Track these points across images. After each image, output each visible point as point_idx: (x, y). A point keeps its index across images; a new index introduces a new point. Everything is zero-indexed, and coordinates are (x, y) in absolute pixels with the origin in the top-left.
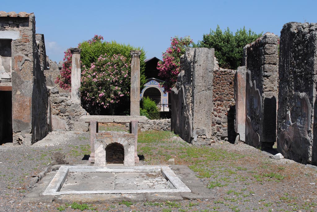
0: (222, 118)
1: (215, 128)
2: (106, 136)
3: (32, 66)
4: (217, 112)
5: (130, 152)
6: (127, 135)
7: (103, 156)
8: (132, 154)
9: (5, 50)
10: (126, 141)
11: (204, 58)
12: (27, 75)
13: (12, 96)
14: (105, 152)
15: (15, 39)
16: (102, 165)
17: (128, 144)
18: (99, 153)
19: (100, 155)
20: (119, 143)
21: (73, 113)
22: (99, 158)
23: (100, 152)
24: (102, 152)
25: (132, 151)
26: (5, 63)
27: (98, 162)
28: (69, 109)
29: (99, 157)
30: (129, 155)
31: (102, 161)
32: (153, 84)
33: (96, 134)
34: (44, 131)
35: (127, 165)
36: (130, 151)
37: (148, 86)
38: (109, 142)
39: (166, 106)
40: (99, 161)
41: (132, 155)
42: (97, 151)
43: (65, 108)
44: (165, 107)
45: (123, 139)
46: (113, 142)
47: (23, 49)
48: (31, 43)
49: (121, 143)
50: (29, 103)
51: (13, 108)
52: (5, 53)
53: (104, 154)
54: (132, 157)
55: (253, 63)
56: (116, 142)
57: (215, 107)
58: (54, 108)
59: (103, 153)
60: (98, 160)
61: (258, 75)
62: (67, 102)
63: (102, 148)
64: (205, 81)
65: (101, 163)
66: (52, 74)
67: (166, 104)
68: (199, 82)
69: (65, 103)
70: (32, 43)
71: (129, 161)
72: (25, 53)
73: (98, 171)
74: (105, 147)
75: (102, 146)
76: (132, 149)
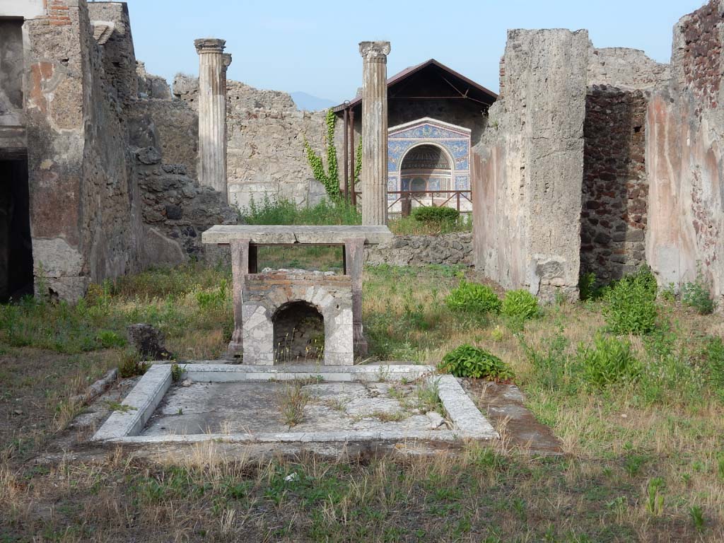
0: (611, 228)
1: (592, 258)
2: (272, 282)
3: (80, 92)
4: (598, 212)
5: (339, 325)
6: (331, 279)
7: (266, 336)
8: (346, 332)
9: (8, 48)
10: (330, 295)
11: (558, 57)
12: (68, 116)
13: (29, 174)
14: (270, 326)
15: (32, 18)
16: (262, 362)
17: (335, 303)
18: (254, 328)
19: (258, 334)
20: (308, 300)
21: (201, 219)
22: (255, 343)
23: (258, 327)
24: (262, 327)
25: (345, 323)
26: (7, 84)
27: (253, 355)
28: (189, 207)
29: (254, 340)
30: (337, 334)
31: (262, 351)
32: (427, 136)
33: (246, 277)
34: (120, 268)
35: (332, 363)
36: (342, 324)
37: (414, 141)
38: (280, 298)
39: (466, 197)
40: (256, 352)
41: (344, 335)
42: (248, 325)
43: (178, 205)
44: (461, 199)
45: (321, 291)
46: (292, 298)
47: (56, 43)
48: (76, 26)
49: (315, 302)
50: (73, 194)
51: (32, 208)
52: (7, 56)
53: (268, 333)
54: (347, 339)
55: (699, 68)
56: (303, 298)
57: (593, 199)
58: (150, 205)
59: (266, 330)
60: (252, 349)
61: (714, 103)
62: (183, 188)
63: (264, 316)
64: (561, 123)
65: (262, 356)
66: (151, 114)
67: (464, 189)
68: (544, 127)
69: (180, 192)
70: (78, 26)
71: (338, 351)
72: (60, 54)
73: (253, 380)
74: (272, 313)
75: (262, 310)
76: (344, 319)
